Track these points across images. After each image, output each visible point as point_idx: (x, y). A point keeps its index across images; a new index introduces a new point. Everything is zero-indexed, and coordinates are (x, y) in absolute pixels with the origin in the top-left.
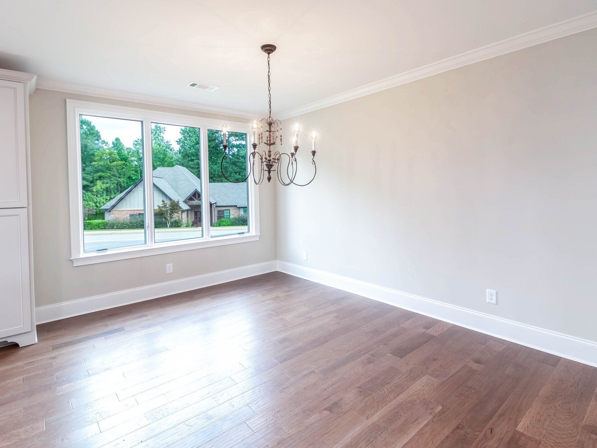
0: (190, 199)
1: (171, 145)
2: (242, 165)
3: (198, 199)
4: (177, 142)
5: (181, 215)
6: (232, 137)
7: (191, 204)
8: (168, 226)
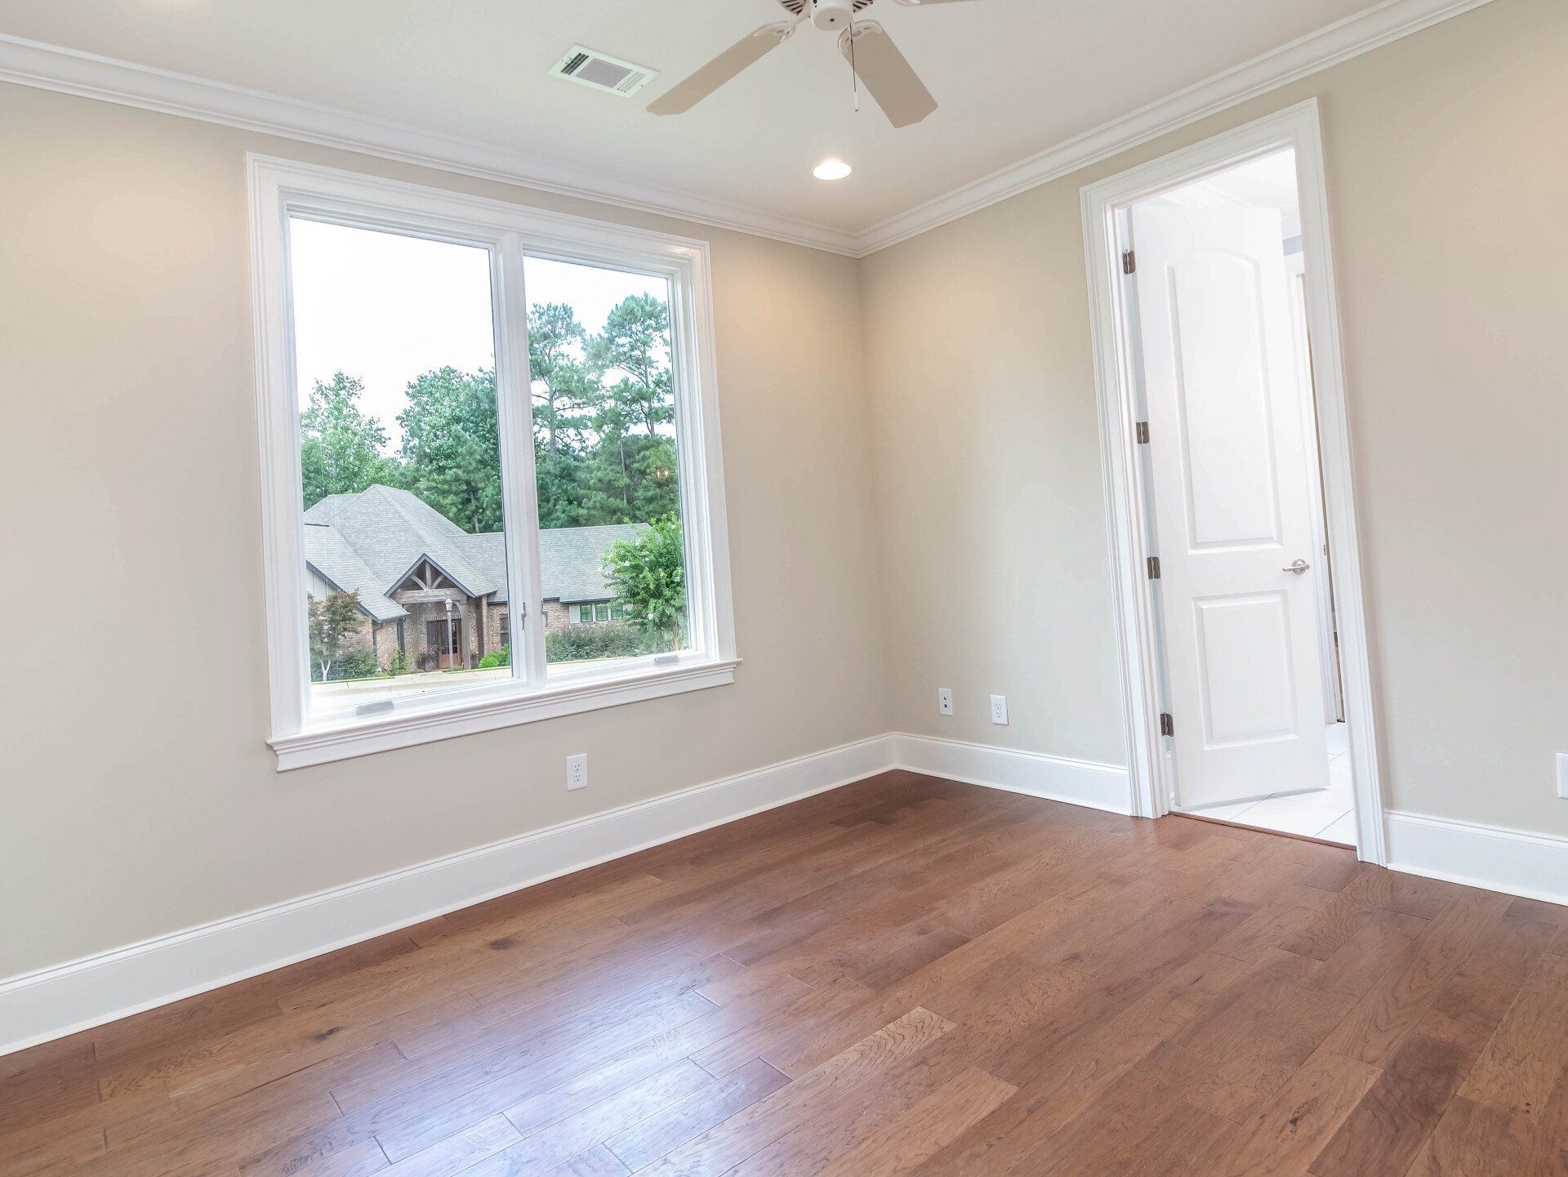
0: (408, 584)
1: (384, 429)
2: (588, 476)
3: (433, 582)
4: (400, 421)
5: (370, 637)
6: (562, 399)
7: (411, 601)
8: (325, 673)
